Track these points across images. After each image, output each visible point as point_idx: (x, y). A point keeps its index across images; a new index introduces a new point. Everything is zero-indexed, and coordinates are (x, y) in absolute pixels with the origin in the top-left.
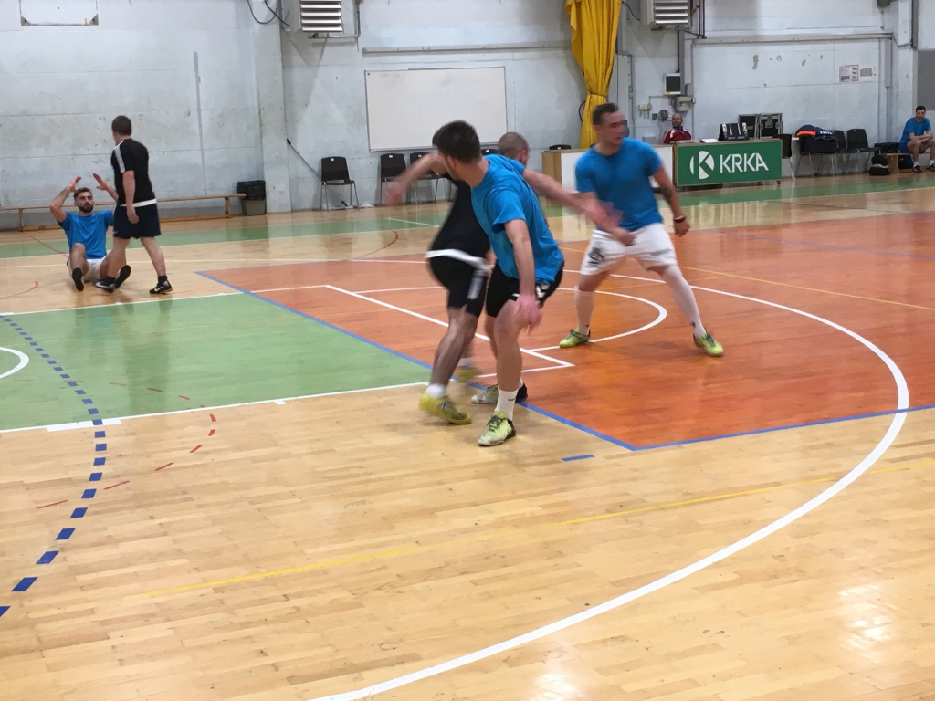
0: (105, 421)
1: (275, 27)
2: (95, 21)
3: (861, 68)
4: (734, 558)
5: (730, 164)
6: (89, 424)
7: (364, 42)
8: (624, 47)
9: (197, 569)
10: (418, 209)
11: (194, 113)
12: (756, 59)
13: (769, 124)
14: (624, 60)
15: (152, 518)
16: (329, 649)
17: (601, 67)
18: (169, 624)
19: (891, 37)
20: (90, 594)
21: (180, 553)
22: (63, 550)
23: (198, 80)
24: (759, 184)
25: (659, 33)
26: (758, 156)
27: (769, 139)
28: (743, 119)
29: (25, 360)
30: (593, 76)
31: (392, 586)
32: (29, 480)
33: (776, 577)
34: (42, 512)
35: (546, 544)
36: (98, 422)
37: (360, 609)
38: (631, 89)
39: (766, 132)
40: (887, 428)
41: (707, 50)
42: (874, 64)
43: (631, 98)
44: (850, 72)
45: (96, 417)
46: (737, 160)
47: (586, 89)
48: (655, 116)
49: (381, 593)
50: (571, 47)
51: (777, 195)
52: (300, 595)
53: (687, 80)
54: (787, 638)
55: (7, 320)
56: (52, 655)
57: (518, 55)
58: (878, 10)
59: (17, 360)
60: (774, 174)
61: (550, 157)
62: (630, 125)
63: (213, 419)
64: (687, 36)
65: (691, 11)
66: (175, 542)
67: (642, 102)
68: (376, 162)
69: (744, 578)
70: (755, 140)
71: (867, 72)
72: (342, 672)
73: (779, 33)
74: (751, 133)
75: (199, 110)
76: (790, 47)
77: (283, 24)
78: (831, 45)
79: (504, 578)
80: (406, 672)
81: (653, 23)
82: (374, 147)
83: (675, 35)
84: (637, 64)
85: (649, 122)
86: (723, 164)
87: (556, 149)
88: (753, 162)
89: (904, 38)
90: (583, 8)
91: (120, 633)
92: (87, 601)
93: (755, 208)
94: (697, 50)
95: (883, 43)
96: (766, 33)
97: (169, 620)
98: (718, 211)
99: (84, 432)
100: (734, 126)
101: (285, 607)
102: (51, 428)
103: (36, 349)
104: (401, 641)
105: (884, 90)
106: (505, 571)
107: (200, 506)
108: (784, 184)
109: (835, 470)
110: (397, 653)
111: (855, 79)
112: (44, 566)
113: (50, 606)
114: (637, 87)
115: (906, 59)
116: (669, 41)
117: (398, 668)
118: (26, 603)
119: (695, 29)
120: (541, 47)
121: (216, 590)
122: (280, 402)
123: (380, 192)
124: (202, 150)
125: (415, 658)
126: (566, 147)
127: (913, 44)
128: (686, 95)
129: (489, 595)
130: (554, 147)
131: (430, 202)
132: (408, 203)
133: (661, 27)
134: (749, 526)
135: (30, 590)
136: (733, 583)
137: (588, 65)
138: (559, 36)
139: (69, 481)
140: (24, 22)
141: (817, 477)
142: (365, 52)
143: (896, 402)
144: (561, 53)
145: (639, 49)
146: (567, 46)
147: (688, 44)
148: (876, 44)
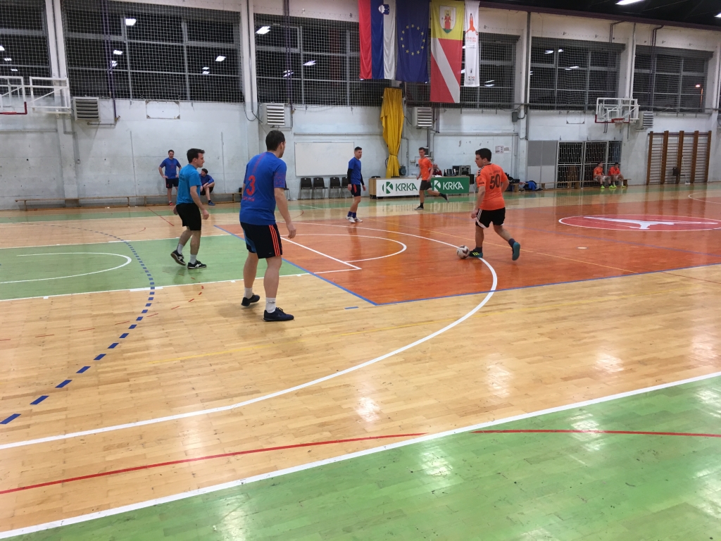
0: (156, 288)
1: (256, 122)
2: (179, 117)
3: (505, 147)
4: (404, 352)
5: (447, 186)
6: (149, 289)
7: (294, 130)
8: (405, 136)
9: (176, 352)
10: (316, 202)
11: (221, 158)
12: (460, 142)
13: (465, 170)
14: (404, 141)
15: (163, 329)
16: (223, 387)
17: (395, 144)
18: (156, 376)
19: (517, 135)
20: (127, 362)
21: (171, 345)
22: (121, 342)
23: (223, 144)
24: (460, 195)
25: (419, 130)
26: (459, 183)
27: (465, 176)
28: (454, 167)
29: (130, 260)
30: (392, 148)
31: (257, 361)
32: (116, 312)
33: (420, 360)
34: (116, 326)
35: (328, 345)
36: (153, 288)
37: (241, 371)
38: (408, 153)
39: (464, 173)
40: (484, 298)
41: (440, 138)
42: (510, 146)
43: (407, 157)
44: (500, 149)
45: (153, 286)
46: (450, 184)
47: (389, 153)
48: (417, 165)
49: (252, 364)
50: (383, 135)
51: (468, 199)
52: (217, 364)
53: (431, 150)
54: (417, 386)
55: (127, 243)
56: (102, 388)
57: (360, 138)
58: (512, 123)
59: (126, 260)
60: (466, 191)
61: (372, 180)
62: (406, 168)
63: (203, 288)
64: (432, 132)
65: (434, 121)
66: (170, 340)
67: (412, 159)
68: (299, 181)
69: (406, 361)
70: (459, 176)
71: (507, 149)
72: (225, 397)
73: (470, 131)
74: (457, 174)
75: (223, 157)
76: (474, 138)
77: (260, 122)
78: (491, 138)
79: (306, 358)
80: (253, 398)
81: (417, 126)
82: (298, 175)
83: (426, 131)
84: (410, 143)
85: (415, 167)
86: (445, 186)
87: (374, 178)
88: (457, 186)
89: (523, 135)
90: (388, 119)
91: (134, 379)
92: (125, 365)
93: (457, 205)
94: (436, 138)
95: (514, 137)
96: (464, 131)
97: (157, 374)
98: (442, 205)
99: (146, 292)
100: (450, 170)
101: (208, 369)
102: (132, 290)
103: (136, 256)
104: (255, 384)
105: (514, 157)
106: (307, 355)
107: (186, 325)
108: (470, 195)
109: (457, 316)
110: (251, 390)
111: (502, 152)
112: (111, 350)
113: (108, 367)
114: (410, 153)
115: (523, 144)
116: (424, 133)
117: (249, 396)
118: (98, 365)
119: (435, 129)
120: (370, 135)
121: (181, 361)
122: (233, 281)
123: (300, 194)
124: (224, 174)
125: (258, 392)
126: (378, 177)
127: (526, 138)
128: (430, 157)
129: (297, 366)
130: (373, 177)
131: (322, 199)
132: (313, 199)
133: (421, 128)
134: (415, 338)
135: (102, 359)
136: (401, 363)
137: (390, 143)
138: (377, 130)
139: (133, 313)
140: (148, 117)
141: (449, 318)
142: (295, 134)
143: (491, 287)
144: (378, 137)
145: (412, 137)
146: (381, 135)
147: (432, 135)
148: (511, 138)
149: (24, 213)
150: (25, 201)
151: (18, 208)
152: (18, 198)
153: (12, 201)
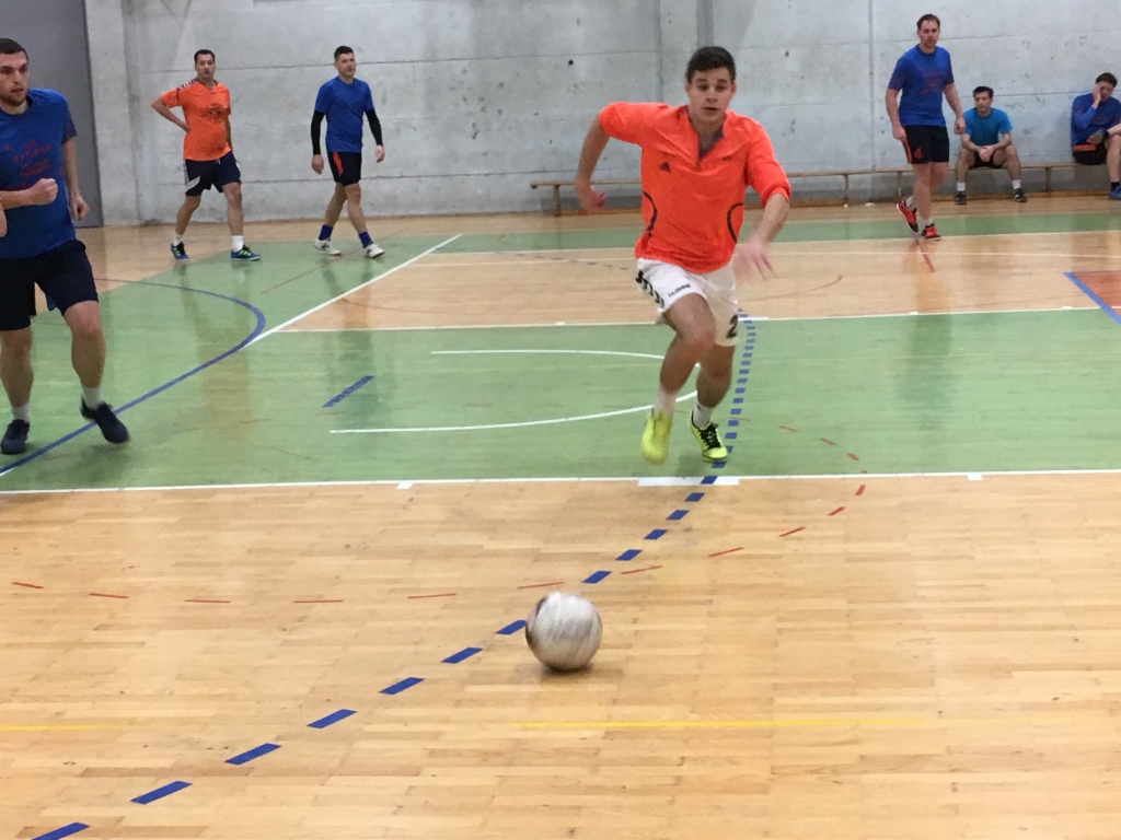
0: (717, 481)
6: (696, 481)
18: (503, 770)
20: (459, 712)
22: (488, 648)
34: (519, 594)
36: (709, 480)
45: (715, 473)
49: (812, 778)
55: (752, 326)
56: (333, 785)
63: (861, 491)
91: (432, 770)
99: (681, 490)
102: (644, 481)
103: (742, 369)
107: (712, 614)
112: (447, 666)
118: (377, 711)
121: (607, 734)
135: (400, 694)
149: (551, 220)
150: (557, 187)
151: (539, 207)
152: (537, 178)
153: (524, 185)
